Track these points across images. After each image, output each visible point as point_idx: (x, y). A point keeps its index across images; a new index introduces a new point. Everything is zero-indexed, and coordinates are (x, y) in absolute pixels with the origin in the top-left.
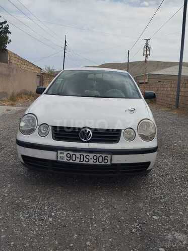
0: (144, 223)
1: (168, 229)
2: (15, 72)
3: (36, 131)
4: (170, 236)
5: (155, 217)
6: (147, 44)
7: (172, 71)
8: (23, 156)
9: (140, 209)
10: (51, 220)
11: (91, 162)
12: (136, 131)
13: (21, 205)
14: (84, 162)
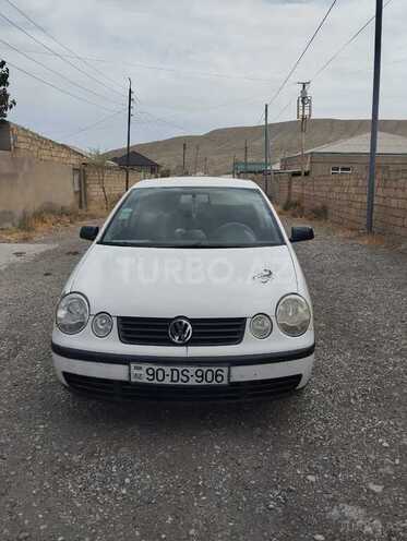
0: (291, 491)
1: (332, 499)
2: (26, 167)
3: (88, 327)
4: (335, 512)
5: (311, 478)
6: (304, 91)
7: (360, 145)
8: (65, 374)
9: (285, 463)
10: (124, 491)
11: (193, 382)
12: (273, 319)
13: (67, 467)
14: (180, 382)
